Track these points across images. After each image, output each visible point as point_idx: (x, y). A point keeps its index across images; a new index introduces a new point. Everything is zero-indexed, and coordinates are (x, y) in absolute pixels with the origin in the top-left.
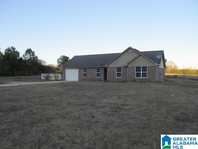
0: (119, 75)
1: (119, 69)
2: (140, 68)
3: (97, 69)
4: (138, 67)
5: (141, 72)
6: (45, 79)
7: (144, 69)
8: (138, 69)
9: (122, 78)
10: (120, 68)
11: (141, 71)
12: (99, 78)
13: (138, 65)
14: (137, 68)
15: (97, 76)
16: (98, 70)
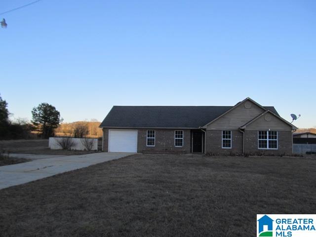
0: (227, 143)
1: (227, 133)
2: (266, 133)
3: (176, 132)
4: (263, 132)
5: (268, 140)
6: (59, 147)
7: (273, 134)
8: (263, 134)
9: (233, 149)
10: (230, 132)
11: (268, 137)
12: (180, 148)
13: (263, 128)
14: (260, 133)
15: (176, 145)
16: (179, 134)
